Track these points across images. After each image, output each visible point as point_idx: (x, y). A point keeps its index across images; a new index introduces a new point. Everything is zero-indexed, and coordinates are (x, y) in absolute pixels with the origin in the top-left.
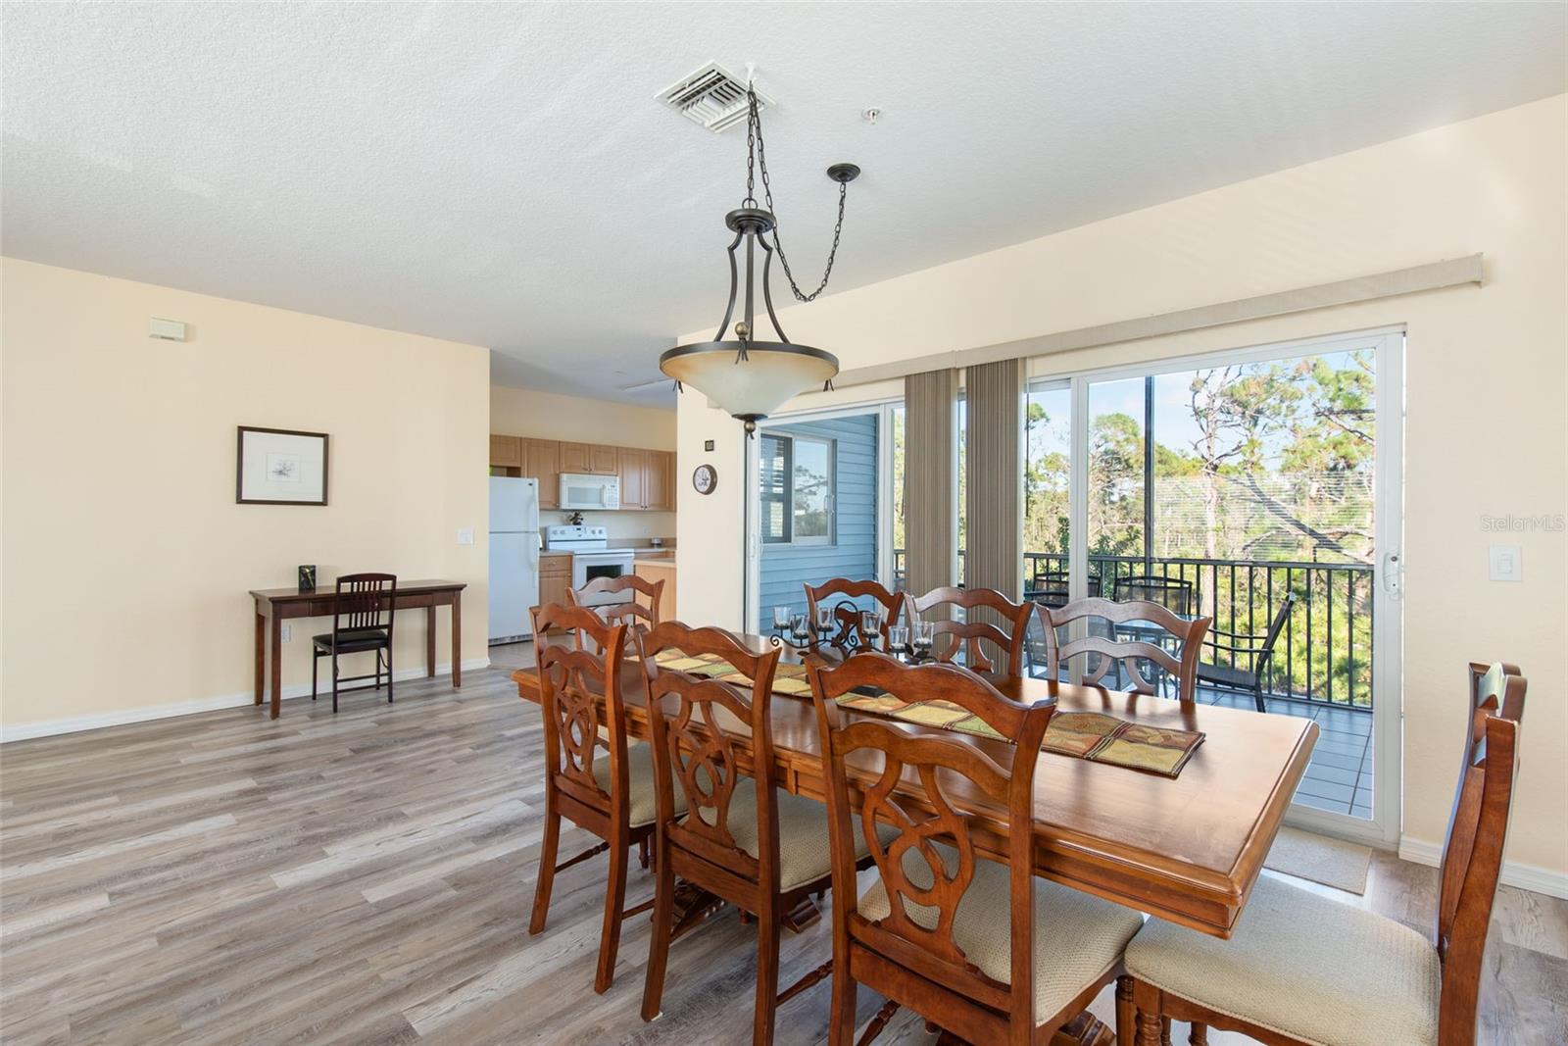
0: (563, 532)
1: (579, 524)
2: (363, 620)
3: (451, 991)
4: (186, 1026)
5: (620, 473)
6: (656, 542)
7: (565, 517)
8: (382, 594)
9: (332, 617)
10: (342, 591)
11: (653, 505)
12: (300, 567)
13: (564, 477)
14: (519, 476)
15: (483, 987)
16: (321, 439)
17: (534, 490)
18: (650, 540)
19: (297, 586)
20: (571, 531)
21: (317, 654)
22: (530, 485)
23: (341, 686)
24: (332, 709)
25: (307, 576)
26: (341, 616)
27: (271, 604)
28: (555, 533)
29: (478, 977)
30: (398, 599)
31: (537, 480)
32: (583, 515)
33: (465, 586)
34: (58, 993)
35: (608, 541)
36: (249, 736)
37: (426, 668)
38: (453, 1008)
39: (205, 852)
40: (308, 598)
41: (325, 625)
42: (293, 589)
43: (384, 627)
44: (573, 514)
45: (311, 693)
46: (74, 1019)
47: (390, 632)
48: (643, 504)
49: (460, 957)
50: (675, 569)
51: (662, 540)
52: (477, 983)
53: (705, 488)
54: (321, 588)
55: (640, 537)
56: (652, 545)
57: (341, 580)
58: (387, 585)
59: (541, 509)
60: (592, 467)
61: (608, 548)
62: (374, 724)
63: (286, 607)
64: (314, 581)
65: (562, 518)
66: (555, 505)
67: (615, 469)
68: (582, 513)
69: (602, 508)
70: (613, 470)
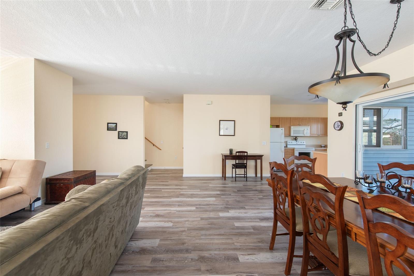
0: (292, 142)
1: (297, 140)
2: (241, 161)
3: (248, 255)
4: (202, 237)
5: (310, 125)
6: (323, 146)
8: (245, 156)
9: (235, 160)
10: (237, 155)
11: (322, 134)
12: (230, 149)
13: (292, 127)
14: (279, 127)
15: (256, 257)
16: (234, 122)
17: (283, 131)
18: (321, 145)
19: (229, 153)
20: (294, 142)
21: (233, 168)
22: (282, 130)
23: (237, 176)
24: (235, 180)
25: (231, 151)
26: (236, 160)
27: (224, 156)
28: (289, 142)
29: (255, 254)
30: (248, 157)
31: (283, 128)
33: (263, 155)
34: (187, 222)
35: (306, 145)
36: (220, 183)
37: (255, 174)
38: (248, 259)
39: (210, 204)
40: (231, 156)
41: (233, 162)
42: (229, 154)
43: (245, 163)
44: (295, 137)
45: (232, 176)
46: (188, 228)
47: (247, 165)
48: (318, 134)
49: (252, 247)
50: (327, 155)
52: (254, 256)
53: (339, 128)
54: (233, 154)
55: (317, 144)
56: (322, 147)
57: (237, 152)
58: (246, 154)
59: (285, 136)
60: (301, 124)
61: (306, 147)
62: (242, 185)
63: (227, 157)
64: (232, 152)
65: (291, 138)
66: (289, 135)
67: (308, 124)
68: (297, 137)
69: (304, 136)
70: (307, 124)
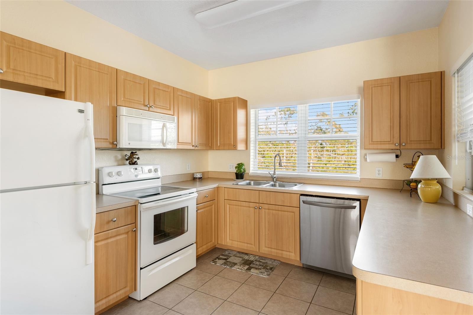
0: (119, 174)
1: (135, 163)
5: (176, 113)
6: (199, 176)
7: (120, 157)
11: (201, 144)
13: (123, 111)
14: (64, 98)
17: (87, 117)
18: (193, 174)
20: (128, 171)
22: (81, 111)
28: (110, 174)
32: (139, 154)
35: (162, 178)
44: (128, 153)
48: (194, 144)
51: (203, 173)
56: (195, 179)
59: (96, 149)
60: (151, 104)
65: (116, 157)
66: (113, 143)
67: (172, 109)
68: (138, 152)
69: (162, 147)
70: (170, 109)
